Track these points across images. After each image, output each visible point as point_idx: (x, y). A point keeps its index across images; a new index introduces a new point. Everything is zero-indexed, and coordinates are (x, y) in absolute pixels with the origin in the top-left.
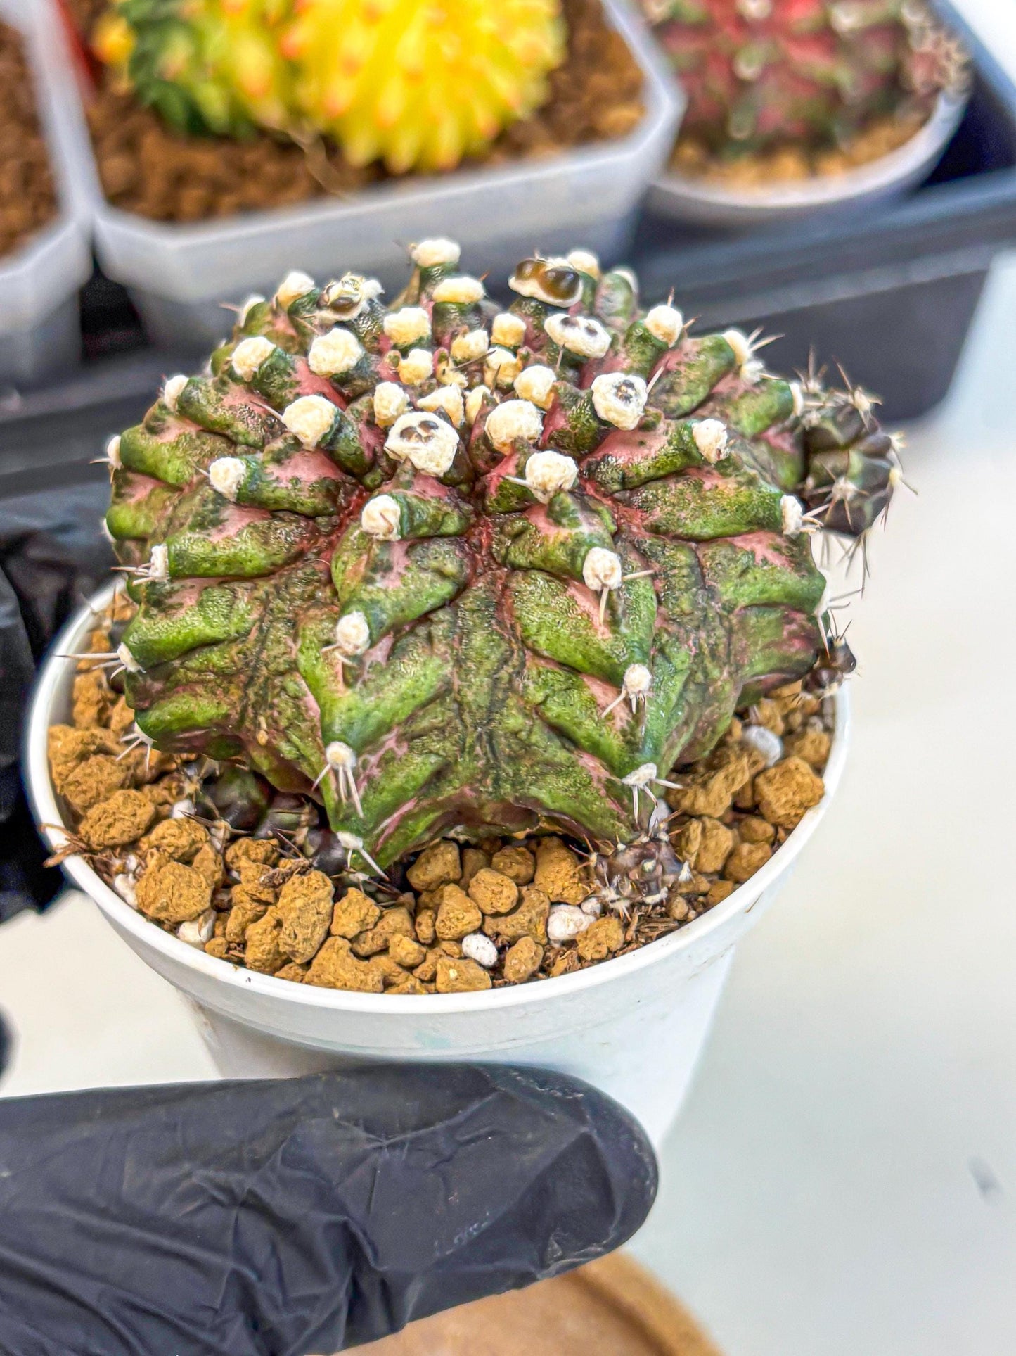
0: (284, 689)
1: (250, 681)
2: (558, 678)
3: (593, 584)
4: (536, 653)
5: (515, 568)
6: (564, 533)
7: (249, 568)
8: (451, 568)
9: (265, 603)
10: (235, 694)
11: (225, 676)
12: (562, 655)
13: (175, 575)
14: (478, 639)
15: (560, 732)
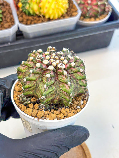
0: (60, 92)
1: (56, 93)
2: (80, 81)
3: (81, 72)
4: (78, 80)
5: (72, 74)
6: (76, 69)
7: (52, 83)
8: (69, 76)
9: (55, 86)
10: (54, 95)
11: (53, 94)
12: (80, 79)
13: (47, 87)
14: (74, 80)
15: (81, 86)
